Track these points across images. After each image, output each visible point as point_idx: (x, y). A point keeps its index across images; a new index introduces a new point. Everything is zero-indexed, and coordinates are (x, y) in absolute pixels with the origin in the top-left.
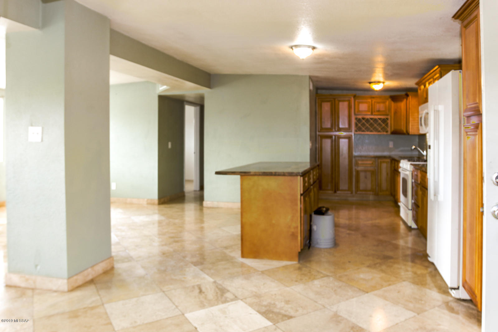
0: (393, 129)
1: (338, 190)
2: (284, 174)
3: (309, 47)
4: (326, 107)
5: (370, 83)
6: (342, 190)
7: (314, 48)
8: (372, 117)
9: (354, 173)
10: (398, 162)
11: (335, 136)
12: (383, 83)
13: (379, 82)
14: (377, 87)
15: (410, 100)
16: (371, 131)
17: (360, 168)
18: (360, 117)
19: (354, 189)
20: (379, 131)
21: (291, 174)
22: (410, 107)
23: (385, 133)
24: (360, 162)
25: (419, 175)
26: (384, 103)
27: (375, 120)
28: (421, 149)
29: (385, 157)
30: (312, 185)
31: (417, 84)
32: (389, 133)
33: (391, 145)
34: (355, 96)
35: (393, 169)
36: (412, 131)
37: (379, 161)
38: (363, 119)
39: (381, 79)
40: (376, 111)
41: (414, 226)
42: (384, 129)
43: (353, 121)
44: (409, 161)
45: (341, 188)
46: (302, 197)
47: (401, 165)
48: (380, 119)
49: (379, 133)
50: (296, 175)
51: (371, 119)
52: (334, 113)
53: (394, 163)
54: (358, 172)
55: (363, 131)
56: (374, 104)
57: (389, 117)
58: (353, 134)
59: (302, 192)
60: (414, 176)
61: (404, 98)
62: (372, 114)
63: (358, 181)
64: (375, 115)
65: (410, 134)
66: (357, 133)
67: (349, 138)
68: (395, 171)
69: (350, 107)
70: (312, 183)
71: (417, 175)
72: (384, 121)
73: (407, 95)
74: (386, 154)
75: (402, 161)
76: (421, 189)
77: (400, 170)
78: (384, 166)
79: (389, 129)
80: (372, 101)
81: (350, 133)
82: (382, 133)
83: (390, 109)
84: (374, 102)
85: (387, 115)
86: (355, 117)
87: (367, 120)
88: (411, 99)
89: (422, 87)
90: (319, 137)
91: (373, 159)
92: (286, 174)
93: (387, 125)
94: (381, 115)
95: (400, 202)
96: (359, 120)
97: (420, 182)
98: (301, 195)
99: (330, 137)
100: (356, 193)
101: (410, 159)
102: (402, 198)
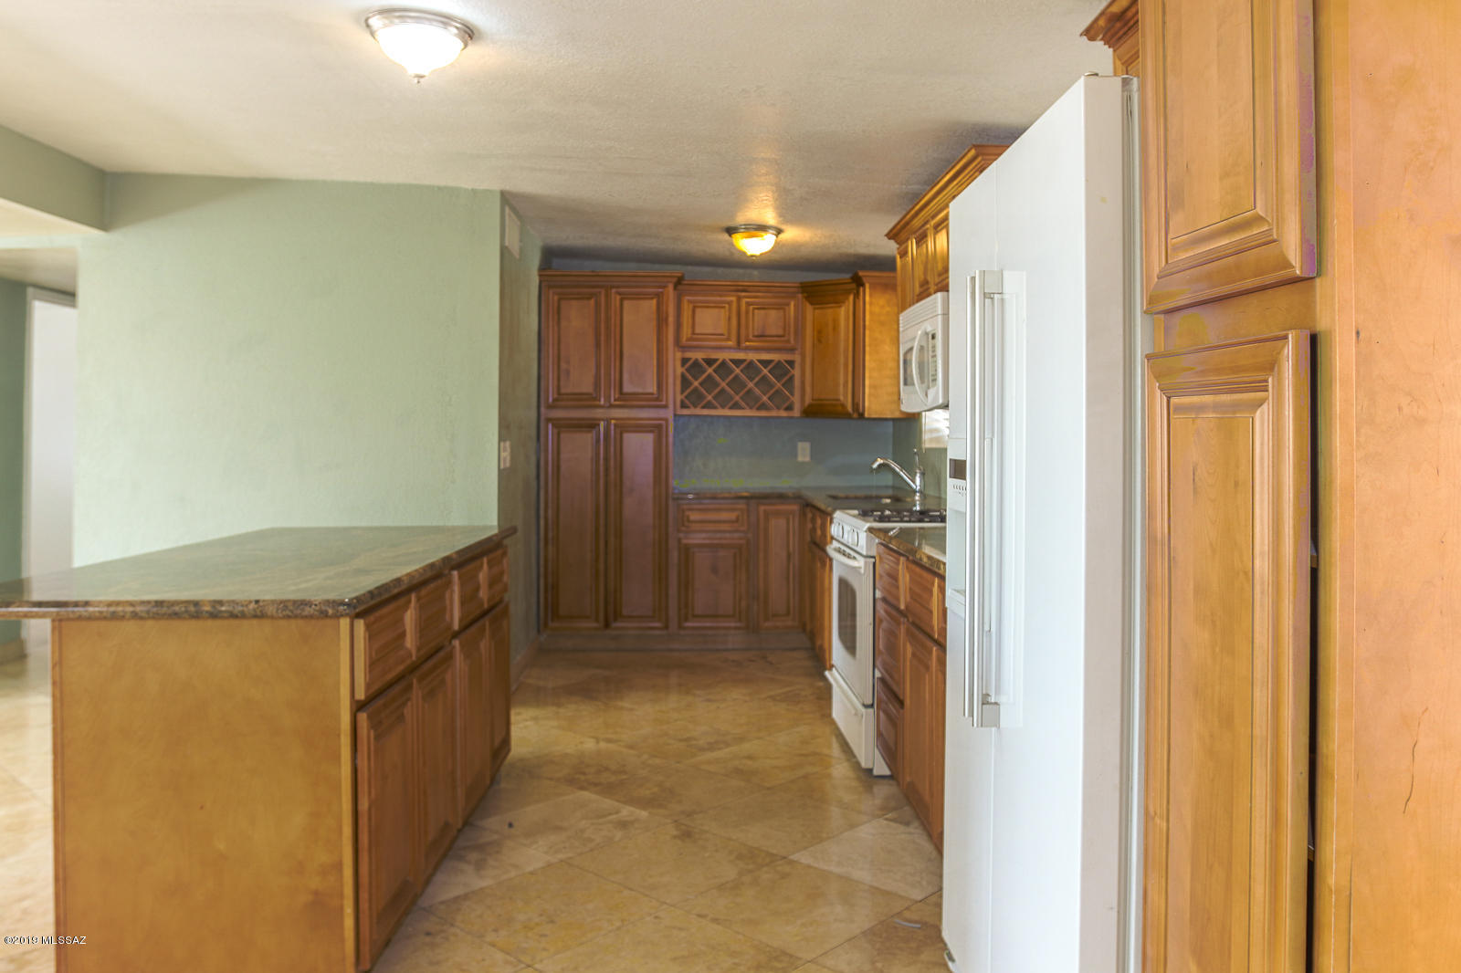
0: (808, 400)
1: (618, 615)
2: (259, 612)
3: (445, 19)
4: (578, 318)
5: (731, 231)
6: (630, 617)
7: (469, 33)
8: (740, 356)
9: (674, 556)
10: (827, 516)
11: (608, 421)
12: (779, 232)
13: (762, 228)
14: (755, 246)
15: (867, 298)
16: (736, 406)
17: (696, 539)
18: (699, 356)
19: (673, 612)
20: (763, 407)
21: (294, 610)
22: (867, 323)
23: (783, 413)
24: (694, 516)
25: (904, 579)
26: (781, 307)
27: (750, 367)
28: (903, 468)
29: (781, 497)
30: (456, 635)
31: (893, 235)
32: (796, 412)
33: (804, 452)
34: (679, 281)
35: (808, 538)
36: (874, 405)
37: (762, 508)
38: (710, 362)
39: (770, 217)
40: (751, 337)
41: (881, 768)
42: (781, 400)
43: (675, 369)
44: (865, 514)
45: (625, 612)
46: (363, 717)
47: (834, 530)
48: (765, 363)
49: (763, 413)
50: (327, 612)
51: (737, 362)
52: (603, 338)
53: (813, 520)
54: (686, 551)
55: (709, 406)
56: (747, 312)
57: (797, 358)
58: (671, 417)
59: (361, 695)
60: (885, 580)
61: (848, 292)
62: (739, 347)
63: (686, 584)
64: (748, 349)
65: (866, 415)
66: (686, 412)
67: (658, 429)
68: (815, 548)
69: (661, 321)
70: (456, 626)
71: (893, 577)
72: (781, 370)
73: (858, 282)
74: (785, 483)
75: (838, 515)
76: (908, 632)
77: (831, 549)
78: (777, 526)
79: (796, 399)
80: (739, 299)
81: (661, 413)
82: (774, 413)
83: (799, 332)
84: (748, 304)
85: (792, 350)
86: (679, 355)
87: (723, 368)
88: (871, 296)
89: (912, 246)
90: (550, 426)
91: (742, 505)
92: (271, 610)
93: (789, 383)
94: (768, 350)
95: (832, 666)
96: (695, 368)
97: (907, 607)
98: (358, 707)
99: (591, 425)
100: (680, 627)
101: (867, 506)
102: (837, 651)
